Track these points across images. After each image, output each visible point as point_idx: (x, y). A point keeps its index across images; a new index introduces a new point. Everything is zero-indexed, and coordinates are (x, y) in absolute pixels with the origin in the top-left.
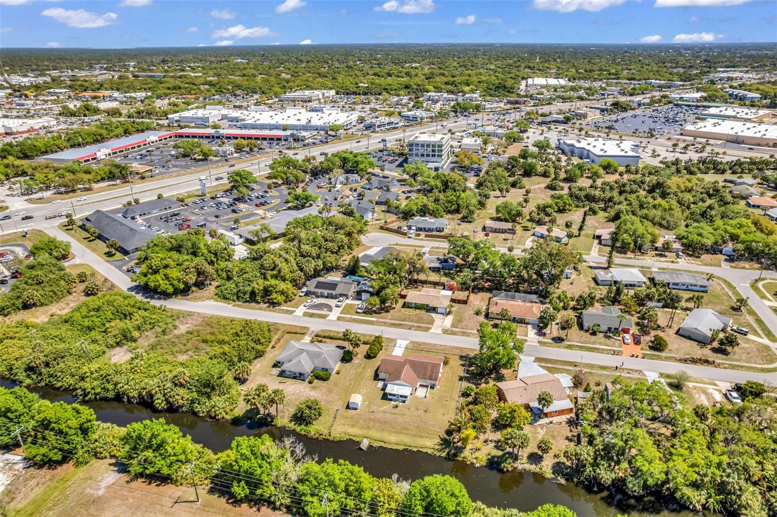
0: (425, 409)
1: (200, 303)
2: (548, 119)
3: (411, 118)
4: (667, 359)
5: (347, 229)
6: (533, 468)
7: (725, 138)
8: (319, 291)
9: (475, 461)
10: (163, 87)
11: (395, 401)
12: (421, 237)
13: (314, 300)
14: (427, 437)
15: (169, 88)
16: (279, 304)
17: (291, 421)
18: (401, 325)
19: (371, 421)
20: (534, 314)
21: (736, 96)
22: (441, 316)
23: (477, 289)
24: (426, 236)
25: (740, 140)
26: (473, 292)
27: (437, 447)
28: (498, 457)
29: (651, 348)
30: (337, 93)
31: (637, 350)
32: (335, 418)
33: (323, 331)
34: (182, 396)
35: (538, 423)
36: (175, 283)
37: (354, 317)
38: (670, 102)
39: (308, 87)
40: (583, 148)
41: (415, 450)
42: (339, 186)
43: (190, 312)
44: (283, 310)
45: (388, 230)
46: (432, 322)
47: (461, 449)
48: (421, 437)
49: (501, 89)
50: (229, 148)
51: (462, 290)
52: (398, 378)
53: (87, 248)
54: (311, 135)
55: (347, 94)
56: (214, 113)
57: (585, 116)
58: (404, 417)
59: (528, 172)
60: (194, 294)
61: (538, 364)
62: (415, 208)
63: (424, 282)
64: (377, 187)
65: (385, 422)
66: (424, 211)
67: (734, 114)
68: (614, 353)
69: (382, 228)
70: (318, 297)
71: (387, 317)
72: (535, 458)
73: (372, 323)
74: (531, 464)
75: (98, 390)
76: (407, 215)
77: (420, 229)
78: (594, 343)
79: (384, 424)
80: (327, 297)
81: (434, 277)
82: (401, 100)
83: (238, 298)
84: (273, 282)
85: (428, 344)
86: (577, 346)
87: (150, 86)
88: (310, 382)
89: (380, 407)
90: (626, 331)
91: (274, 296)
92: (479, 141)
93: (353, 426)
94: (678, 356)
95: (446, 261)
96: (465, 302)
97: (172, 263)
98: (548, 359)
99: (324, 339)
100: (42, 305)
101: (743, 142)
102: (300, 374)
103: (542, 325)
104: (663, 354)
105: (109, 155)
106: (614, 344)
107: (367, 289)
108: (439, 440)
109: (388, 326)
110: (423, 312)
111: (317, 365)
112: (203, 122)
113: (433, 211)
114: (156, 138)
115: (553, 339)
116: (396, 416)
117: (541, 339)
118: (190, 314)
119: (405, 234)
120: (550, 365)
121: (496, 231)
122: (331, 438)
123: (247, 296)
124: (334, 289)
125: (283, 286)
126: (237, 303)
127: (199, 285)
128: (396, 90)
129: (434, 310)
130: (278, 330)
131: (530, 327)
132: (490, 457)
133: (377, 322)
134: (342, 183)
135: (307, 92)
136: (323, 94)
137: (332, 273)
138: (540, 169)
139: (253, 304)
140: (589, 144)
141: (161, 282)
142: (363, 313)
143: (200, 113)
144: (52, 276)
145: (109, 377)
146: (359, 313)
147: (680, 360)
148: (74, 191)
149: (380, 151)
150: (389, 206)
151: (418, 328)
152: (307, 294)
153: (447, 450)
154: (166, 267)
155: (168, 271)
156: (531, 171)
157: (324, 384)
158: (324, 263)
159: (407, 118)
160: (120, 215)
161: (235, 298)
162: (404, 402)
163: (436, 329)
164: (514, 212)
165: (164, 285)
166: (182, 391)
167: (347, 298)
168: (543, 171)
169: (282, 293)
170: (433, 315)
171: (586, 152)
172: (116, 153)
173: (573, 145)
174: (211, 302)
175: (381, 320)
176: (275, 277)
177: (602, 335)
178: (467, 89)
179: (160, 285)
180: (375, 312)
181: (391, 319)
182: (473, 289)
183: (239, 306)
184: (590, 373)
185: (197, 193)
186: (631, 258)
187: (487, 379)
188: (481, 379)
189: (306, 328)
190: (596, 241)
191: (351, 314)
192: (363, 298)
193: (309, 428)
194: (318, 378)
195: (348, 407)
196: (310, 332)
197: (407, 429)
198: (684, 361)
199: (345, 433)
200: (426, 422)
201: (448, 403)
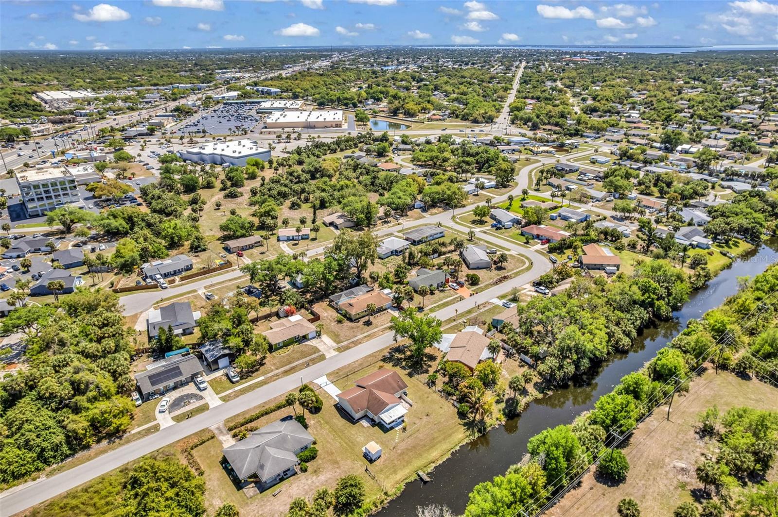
0: (424, 414)
2: (132, 133)
4: (487, 287)
6: (528, 398)
7: (303, 125)
8: (161, 387)
11: (398, 425)
12: (177, 283)
13: (165, 399)
14: (453, 433)
16: (125, 430)
18: (293, 368)
19: (405, 456)
21: (262, 91)
22: (316, 340)
24: (182, 279)
25: (312, 125)
26: (308, 308)
27: (468, 433)
28: (506, 408)
29: (471, 285)
32: (373, 478)
33: (228, 420)
37: (237, 389)
38: (218, 102)
40: (213, 154)
41: (457, 448)
44: (139, 433)
45: (126, 290)
46: (316, 349)
47: (482, 422)
48: (450, 435)
51: (298, 310)
52: (383, 404)
57: (160, 125)
58: (419, 432)
65: (414, 447)
67: (282, 106)
68: (459, 299)
70: (164, 394)
71: (271, 369)
72: (522, 391)
74: (525, 397)
77: (167, 275)
78: (441, 299)
79: (417, 449)
80: (175, 388)
81: (263, 311)
83: (46, 461)
85: (342, 368)
86: (435, 307)
88: (304, 470)
89: (393, 439)
90: (448, 281)
91: (114, 422)
92: (90, 168)
93: (395, 472)
94: (490, 282)
96: (317, 318)
101: (314, 127)
102: (285, 471)
104: (481, 285)
106: (449, 295)
107: (222, 353)
108: (463, 428)
110: (296, 346)
116: (415, 436)
119: (155, 287)
121: (243, 249)
122: (393, 497)
124: (180, 374)
126: (48, 469)
129: (305, 338)
130: (172, 455)
131: (390, 310)
132: (502, 412)
133: (266, 379)
140: (215, 149)
142: (242, 378)
146: (237, 382)
150: (87, 266)
152: (144, 399)
153: (476, 430)
157: (318, 461)
162: (404, 421)
163: (329, 353)
168: (205, 183)
169: (122, 413)
170: (309, 343)
173: (200, 153)
175: (268, 375)
177: (438, 291)
180: (251, 372)
181: (277, 369)
183: (60, 470)
187: (425, 364)
188: (422, 367)
189: (203, 430)
190: (332, 228)
191: (230, 388)
192: (220, 366)
193: (364, 507)
194: (307, 460)
195: (371, 461)
196: (216, 432)
197: (434, 439)
198: (496, 283)
199: (397, 483)
200: (440, 422)
201: (430, 399)
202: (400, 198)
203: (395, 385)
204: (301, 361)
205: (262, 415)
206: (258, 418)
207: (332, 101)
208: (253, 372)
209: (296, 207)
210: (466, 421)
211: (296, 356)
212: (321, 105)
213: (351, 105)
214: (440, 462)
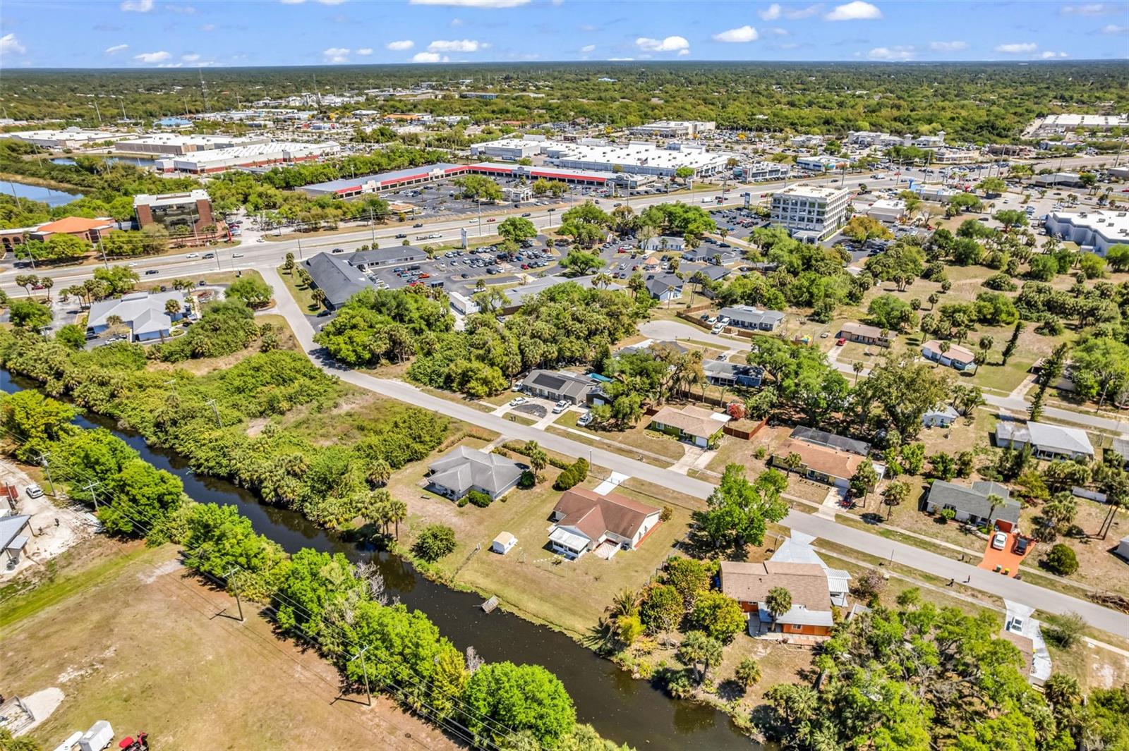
0: (597, 575)
1: (385, 381)
2: (1049, 179)
3: (811, 167)
4: (1067, 589)
5: (614, 308)
6: (722, 704)
8: (538, 387)
9: (636, 669)
10: (487, 111)
11: (561, 553)
12: (733, 335)
13: (527, 399)
14: (581, 616)
15: (493, 112)
16: (479, 397)
17: (412, 550)
18: (631, 452)
20: (846, 471)
22: (697, 450)
23: (775, 421)
24: (740, 334)
26: (767, 423)
29: (1043, 565)
30: (717, 127)
31: (1014, 564)
32: (468, 559)
33: (517, 441)
34: (294, 489)
35: (763, 637)
36: (359, 349)
37: (570, 430)
39: (680, 117)
40: (1087, 227)
41: (557, 629)
42: (649, 252)
43: (365, 389)
44: (481, 405)
45: (688, 319)
46: (680, 455)
47: (622, 646)
48: (573, 613)
49: (988, 130)
50: (526, 190)
51: (752, 418)
52: (573, 522)
53: (294, 297)
54: (646, 181)
55: (732, 129)
56: (530, 144)
58: (562, 579)
59: (963, 258)
60: (383, 369)
61: (816, 548)
62: (739, 291)
63: (698, 398)
64: (704, 259)
65: (533, 581)
66: (753, 298)
68: (963, 558)
69: (679, 315)
70: (535, 395)
71: (617, 439)
72: (733, 689)
73: (590, 442)
74: (722, 697)
75: (212, 464)
76: (726, 300)
77: (735, 323)
78: (935, 536)
79: (531, 585)
80: (547, 398)
81: (715, 392)
82: (809, 140)
83: (431, 380)
84: (476, 364)
85: (656, 486)
86: (902, 534)
87: (471, 108)
88: (461, 505)
89: (537, 558)
90: (1004, 527)
91: (473, 384)
92: (902, 205)
93: (487, 575)
94: (1091, 590)
95: (746, 372)
96: (745, 436)
97: (362, 324)
98: (837, 545)
99: (511, 452)
100: (211, 356)
102: (453, 492)
103: (854, 490)
104: (1065, 580)
105: (378, 189)
106: (973, 545)
107: (604, 394)
108: (596, 625)
109: (612, 451)
110: (674, 440)
111: (476, 484)
112: (513, 157)
113: (769, 299)
114: (443, 172)
115: (865, 517)
116: (552, 576)
117: (844, 512)
118: (364, 392)
119: (709, 327)
120: (835, 555)
121: (858, 339)
122: (452, 585)
123: (441, 380)
124: (559, 388)
125: (487, 371)
126: (429, 387)
127: (392, 357)
128: (809, 125)
129: (690, 439)
130: (458, 430)
131: (833, 490)
132: (661, 669)
133: (599, 442)
134: (655, 248)
135: (672, 124)
136: (696, 127)
137: (573, 368)
138: (985, 255)
139: (447, 392)
140: (1102, 221)
141: (343, 346)
142: (586, 426)
143: (513, 144)
144: (232, 323)
145: (226, 450)
146: (580, 426)
147: (1094, 598)
148: (316, 229)
149: (739, 209)
150: (704, 286)
151: (655, 462)
152: (523, 389)
153: (601, 643)
154: (354, 327)
155: (353, 333)
156: (967, 257)
157: (478, 511)
158: (560, 350)
159: (805, 166)
160: (346, 261)
161: (426, 380)
162: (573, 558)
163: (679, 468)
164: (896, 313)
165: (346, 352)
166: (293, 482)
167: (574, 403)
169: (485, 382)
170: (687, 447)
171: (1090, 234)
172: (387, 187)
173: (1068, 221)
174: (398, 382)
175: (606, 441)
176: (481, 358)
177: (956, 525)
178: (925, 128)
179: (341, 350)
180: (604, 429)
181: (620, 442)
182: (769, 419)
183: (429, 392)
184: (901, 580)
185: (456, 245)
186: (1087, 413)
187: (716, 553)
188: (707, 552)
189: (498, 433)
190: (1030, 377)
191: (567, 426)
193: (430, 566)
194: (473, 501)
196: (498, 440)
197: (558, 597)
199: (473, 583)
200: (589, 595)
203: (624, 524)
214: (523, 616)
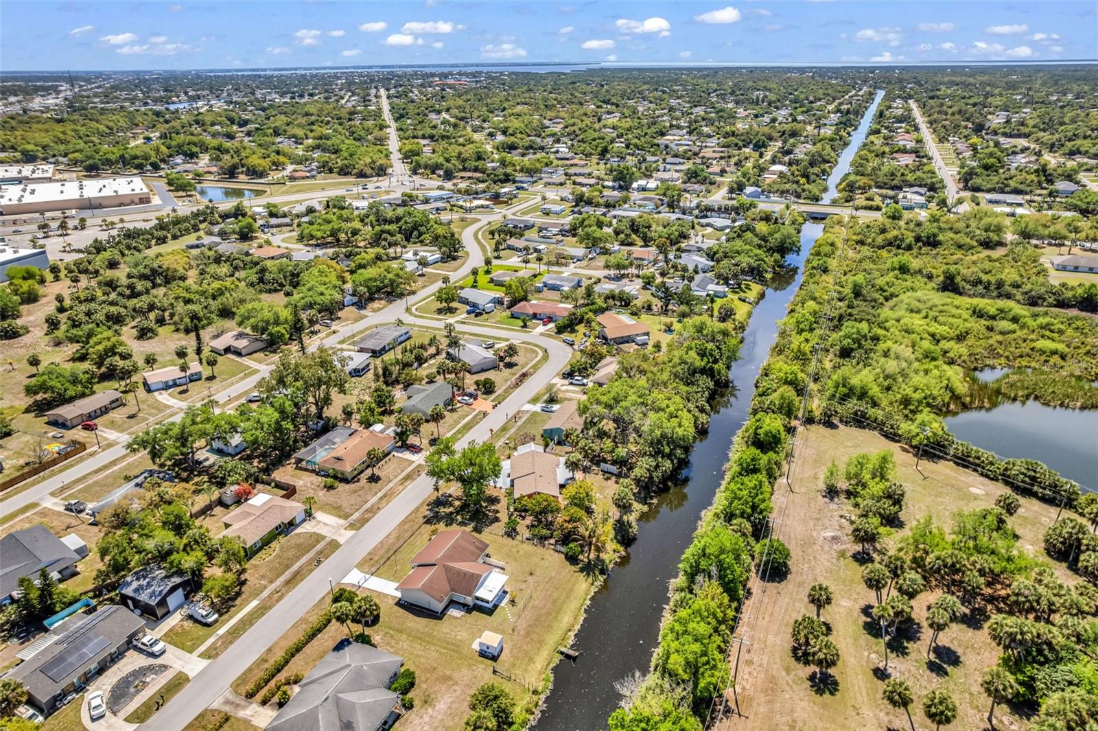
7: (76, 205)
14: (574, 585)
18: (296, 573)
19: (533, 636)
20: (385, 439)
22: (309, 523)
25: (95, 203)
27: (590, 580)
28: (616, 534)
29: (486, 394)
41: (588, 602)
48: (572, 590)
58: (533, 599)
65: (537, 621)
70: (85, 687)
71: (260, 586)
78: (456, 422)
79: (543, 620)
80: (104, 669)
85: (376, 550)
86: (456, 433)
88: (409, 706)
90: (455, 395)
94: (508, 386)
96: (294, 491)
99: (281, 678)
101: (100, 206)
104: (500, 392)
106: (466, 411)
108: (582, 575)
109: (290, 589)
110: (282, 540)
115: (432, 444)
122: (546, 693)
131: (396, 454)
133: (263, 601)
142: (220, 613)
146: (216, 621)
147: (515, 386)
151: (325, 552)
157: (421, 687)
163: (340, 536)
170: (300, 530)
175: (263, 595)
180: (230, 600)
188: (487, 515)
189: (201, 716)
190: (230, 356)
191: (209, 636)
192: (171, 608)
193: (518, 721)
194: (405, 690)
195: (494, 658)
196: (227, 709)
198: (517, 385)
199: (541, 673)
200: (551, 578)
201: (521, 552)
202: (322, 294)
203: (472, 548)
204: (304, 560)
205: (293, 655)
206: (287, 662)
207: (109, 163)
208: (234, 599)
209: (149, 335)
210: (580, 565)
211: (290, 554)
212: (93, 170)
213: (149, 167)
214: (577, 627)
